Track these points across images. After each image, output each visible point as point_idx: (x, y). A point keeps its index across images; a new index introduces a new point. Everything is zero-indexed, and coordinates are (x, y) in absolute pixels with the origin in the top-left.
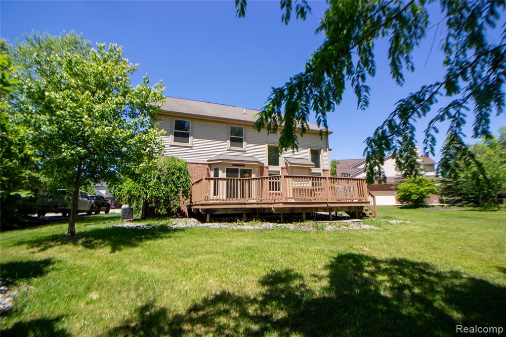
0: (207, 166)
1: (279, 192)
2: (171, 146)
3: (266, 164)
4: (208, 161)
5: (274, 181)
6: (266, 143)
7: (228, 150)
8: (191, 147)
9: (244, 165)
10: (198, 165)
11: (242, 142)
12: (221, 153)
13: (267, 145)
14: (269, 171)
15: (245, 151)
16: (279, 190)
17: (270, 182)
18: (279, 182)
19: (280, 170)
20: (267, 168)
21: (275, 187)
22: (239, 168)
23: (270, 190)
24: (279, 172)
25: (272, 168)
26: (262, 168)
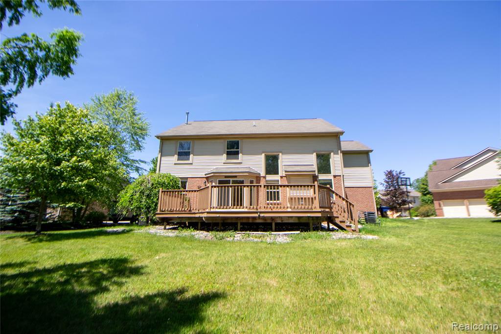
0: (205, 179)
1: (278, 202)
2: (175, 164)
3: (263, 174)
4: (205, 175)
5: (273, 190)
6: (263, 152)
7: (224, 163)
8: (192, 164)
9: (236, 177)
10: (193, 179)
11: (238, 154)
12: (217, 167)
13: (263, 155)
14: (266, 181)
15: (241, 163)
16: (278, 199)
17: (268, 192)
18: (278, 192)
19: (279, 178)
20: (265, 177)
21: (273, 196)
22: (231, 179)
23: (268, 200)
24: (278, 181)
25: (270, 177)
26: (258, 178)
